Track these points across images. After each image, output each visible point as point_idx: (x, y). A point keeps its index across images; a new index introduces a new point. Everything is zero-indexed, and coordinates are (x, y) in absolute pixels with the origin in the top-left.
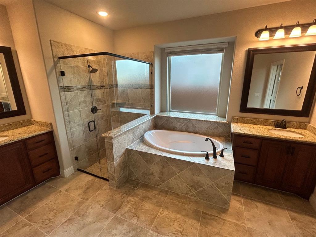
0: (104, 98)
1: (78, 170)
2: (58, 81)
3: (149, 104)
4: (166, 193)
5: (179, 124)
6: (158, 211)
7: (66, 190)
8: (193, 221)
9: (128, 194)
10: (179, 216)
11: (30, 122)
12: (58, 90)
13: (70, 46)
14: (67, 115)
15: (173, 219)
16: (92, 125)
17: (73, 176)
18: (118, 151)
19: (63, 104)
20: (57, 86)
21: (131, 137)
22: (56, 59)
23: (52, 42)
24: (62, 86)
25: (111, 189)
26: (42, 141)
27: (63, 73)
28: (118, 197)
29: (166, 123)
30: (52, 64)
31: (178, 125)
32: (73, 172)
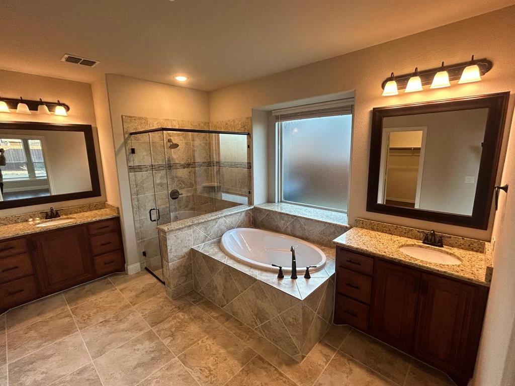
0: (191, 180)
1: (146, 269)
2: (128, 160)
3: (246, 190)
4: (228, 318)
5: (283, 222)
6: (201, 338)
7: (122, 289)
8: (236, 362)
9: (180, 309)
10: (222, 351)
11: (103, 205)
12: (127, 169)
13: (146, 119)
14: (136, 200)
15: (212, 353)
16: (154, 213)
17: (138, 275)
18: (176, 250)
19: (132, 186)
20: (126, 165)
21: (202, 234)
22: (127, 136)
23: (124, 117)
24: (132, 165)
25: (167, 298)
26: (106, 227)
27: (133, 151)
28: (167, 309)
29: (267, 218)
30: (122, 141)
31: (281, 224)
32: (140, 271)
